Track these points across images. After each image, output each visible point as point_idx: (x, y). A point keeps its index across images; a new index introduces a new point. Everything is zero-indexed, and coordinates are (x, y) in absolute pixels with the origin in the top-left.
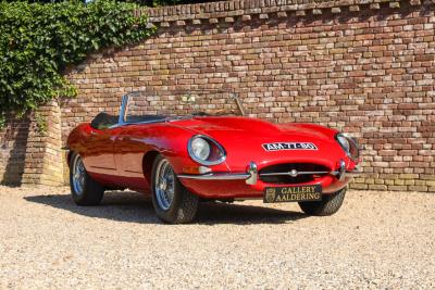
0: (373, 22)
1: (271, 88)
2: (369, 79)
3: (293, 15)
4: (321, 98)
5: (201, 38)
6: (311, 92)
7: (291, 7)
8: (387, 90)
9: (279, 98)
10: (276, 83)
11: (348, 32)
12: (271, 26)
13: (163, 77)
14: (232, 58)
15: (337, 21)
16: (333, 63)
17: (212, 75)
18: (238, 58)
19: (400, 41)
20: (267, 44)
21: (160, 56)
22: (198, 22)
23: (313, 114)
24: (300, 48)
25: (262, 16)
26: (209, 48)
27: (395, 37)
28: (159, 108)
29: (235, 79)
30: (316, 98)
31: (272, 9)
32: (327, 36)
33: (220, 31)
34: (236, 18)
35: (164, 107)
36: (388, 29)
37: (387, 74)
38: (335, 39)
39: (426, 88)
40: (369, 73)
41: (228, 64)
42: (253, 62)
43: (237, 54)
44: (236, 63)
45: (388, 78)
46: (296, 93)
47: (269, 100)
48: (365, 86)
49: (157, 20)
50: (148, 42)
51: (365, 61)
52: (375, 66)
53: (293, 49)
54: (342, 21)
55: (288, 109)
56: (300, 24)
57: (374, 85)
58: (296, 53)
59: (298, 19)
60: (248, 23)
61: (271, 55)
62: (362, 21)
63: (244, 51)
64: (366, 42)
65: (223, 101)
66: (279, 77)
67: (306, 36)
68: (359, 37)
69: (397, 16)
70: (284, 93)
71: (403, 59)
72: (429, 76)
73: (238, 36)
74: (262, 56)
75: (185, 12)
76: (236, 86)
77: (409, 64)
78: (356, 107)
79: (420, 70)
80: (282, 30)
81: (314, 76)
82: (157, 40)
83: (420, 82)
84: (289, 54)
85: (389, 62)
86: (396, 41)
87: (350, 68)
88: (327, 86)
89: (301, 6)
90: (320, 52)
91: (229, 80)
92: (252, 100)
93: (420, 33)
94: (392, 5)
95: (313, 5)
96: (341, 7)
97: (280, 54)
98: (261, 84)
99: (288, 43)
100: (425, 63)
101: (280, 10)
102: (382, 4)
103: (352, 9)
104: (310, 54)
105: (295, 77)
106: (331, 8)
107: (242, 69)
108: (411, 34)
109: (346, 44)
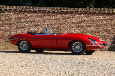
0: (64, 15)
1: (37, 27)
3: (44, 11)
5: (18, 14)
8: (66, 29)
9: (39, 30)
10: (39, 26)
11: (58, 16)
12: (38, 13)
13: (6, 23)
14: (27, 20)
15: (55, 14)
16: (54, 23)
17: (21, 23)
18: (29, 20)
19: (70, 19)
20: (37, 17)
21: (5, 18)
22: (18, 10)
24: (46, 19)
25: (37, 11)
26: (20, 17)
28: (4, 30)
29: (28, 25)
31: (40, 10)
32: (53, 17)
33: (24, 13)
34: (29, 10)
35: (6, 30)
36: (67, 17)
37: (66, 26)
39: (75, 29)
40: (62, 25)
41: (26, 21)
42: (33, 21)
43: (29, 19)
45: (67, 27)
46: (44, 29)
47: (36, 30)
48: (61, 28)
49: (6, 9)
50: (2, 14)
51: (61, 23)
52: (64, 24)
53: (43, 19)
54: (56, 14)
56: (46, 14)
57: (63, 28)
58: (45, 20)
59: (46, 12)
60: (32, 12)
61: (38, 20)
63: (31, 18)
64: (62, 19)
65: (24, 29)
67: (47, 16)
68: (60, 18)
69: (69, 14)
70: (41, 29)
71: (70, 23)
72: (75, 27)
73: (29, 15)
74: (35, 20)
75: (15, 8)
76: (28, 26)
79: (74, 26)
80: (41, 14)
81: (49, 25)
82: (4, 13)
83: (74, 28)
85: (67, 23)
87: (58, 24)
89: (47, 10)
90: (51, 20)
91: (26, 25)
92: (32, 30)
93: (74, 18)
94: (69, 12)
95: (50, 10)
96: (57, 11)
97: (40, 20)
98: (35, 26)
99: (42, 17)
100: (75, 24)
101: (42, 10)
102: (67, 12)
103: (60, 12)
104: (48, 20)
105: (44, 25)
106: (54, 11)
107: (30, 22)
108: (72, 18)
109: (57, 19)
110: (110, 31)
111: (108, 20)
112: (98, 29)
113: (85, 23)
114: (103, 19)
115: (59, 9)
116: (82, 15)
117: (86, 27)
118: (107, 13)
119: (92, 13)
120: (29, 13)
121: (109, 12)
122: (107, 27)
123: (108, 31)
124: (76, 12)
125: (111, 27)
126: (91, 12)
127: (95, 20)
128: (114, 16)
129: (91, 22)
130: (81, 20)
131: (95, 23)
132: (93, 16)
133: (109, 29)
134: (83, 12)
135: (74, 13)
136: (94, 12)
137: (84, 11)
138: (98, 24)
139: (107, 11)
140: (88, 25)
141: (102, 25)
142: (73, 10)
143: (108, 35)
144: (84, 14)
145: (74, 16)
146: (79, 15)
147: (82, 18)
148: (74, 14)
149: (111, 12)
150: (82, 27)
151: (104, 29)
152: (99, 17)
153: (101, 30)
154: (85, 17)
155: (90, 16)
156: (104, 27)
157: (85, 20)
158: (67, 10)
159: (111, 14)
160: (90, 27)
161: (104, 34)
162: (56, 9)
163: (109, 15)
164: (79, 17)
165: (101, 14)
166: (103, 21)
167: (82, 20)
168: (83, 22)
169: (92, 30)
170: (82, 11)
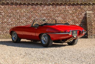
0: (34, 6)
1: (10, 18)
2: (33, 17)
3: (16, 3)
4: (22, 20)
6: (20, 19)
7: (17, 2)
9: (12, 20)
10: (12, 17)
11: (29, 8)
12: (11, 5)
15: (26, 6)
16: (25, 14)
18: (2, 11)
20: (10, 9)
23: (20, 24)
24: (18, 10)
25: (9, 3)
27: (38, 10)
29: (1, 16)
30: (21, 20)
31: (12, 2)
32: (24, 8)
34: (2, 3)
36: (37, 8)
37: (36, 16)
38: (26, 9)
40: (33, 16)
42: (6, 12)
43: (2, 10)
44: (2, 12)
45: (37, 17)
46: (16, 19)
47: (10, 20)
48: (32, 18)
51: (32, 14)
52: (34, 15)
53: (16, 10)
54: (27, 6)
55: (15, 22)
58: (17, 11)
59: (18, 4)
60: (5, 4)
61: (11, 11)
62: (32, 6)
63: (4, 10)
64: (32, 10)
66: (12, 16)
67: (19, 8)
68: (31, 9)
69: (39, 6)
70: (14, 19)
71: (40, 14)
72: (45, 17)
73: (2, 7)
74: (8, 11)
77: (41, 15)
78: (30, 22)
80: (14, 6)
81: (21, 16)
84: (15, 11)
85: (37, 14)
86: (39, 10)
87: (29, 15)
88: (24, 18)
89: (19, 2)
90: (22, 11)
92: (6, 20)
93: (43, 9)
94: (39, 4)
95: (22, 2)
96: (28, 3)
97: (13, 11)
98: (8, 17)
99: (15, 9)
100: (44, 15)
101: (14, 2)
102: (36, 3)
103: (30, 3)
104: (20, 12)
105: (16, 16)
106: (25, 3)
107: (3, 14)
108: (41, 9)
109: (28, 10)
110: (76, 20)
111: (74, 10)
112: (65, 18)
113: (53, 14)
114: (69, 9)
115: (30, 1)
116: (51, 6)
117: (54, 17)
118: (72, 4)
119: (59, 5)
120: (2, 5)
121: (74, 3)
122: (73, 17)
123: (74, 20)
124: (45, 4)
125: (76, 17)
126: (58, 3)
127: (62, 10)
128: (78, 6)
129: (59, 13)
130: (49, 10)
131: (62, 13)
132: (60, 7)
133: (74, 18)
134: (51, 4)
135: (43, 4)
136: (61, 3)
137: (52, 2)
138: (65, 14)
139: (72, 2)
140: (56, 15)
141: (68, 15)
142: (42, 1)
143: (74, 23)
144: (52, 5)
145: (43, 7)
146: (48, 6)
147: (50, 9)
148: (43, 6)
149: (76, 2)
150: (51, 17)
151: (71, 18)
152: (65, 8)
153: (67, 19)
154: (53, 8)
155: (58, 7)
156: (70, 17)
157: (53, 11)
158: (37, 2)
159: (76, 5)
160: (57, 16)
161: (70, 22)
162: (27, 1)
163: (74, 6)
164: (48, 8)
165: (67, 5)
166: (69, 11)
167: (51, 10)
168: (51, 13)
169: (60, 19)
170: (50, 2)
